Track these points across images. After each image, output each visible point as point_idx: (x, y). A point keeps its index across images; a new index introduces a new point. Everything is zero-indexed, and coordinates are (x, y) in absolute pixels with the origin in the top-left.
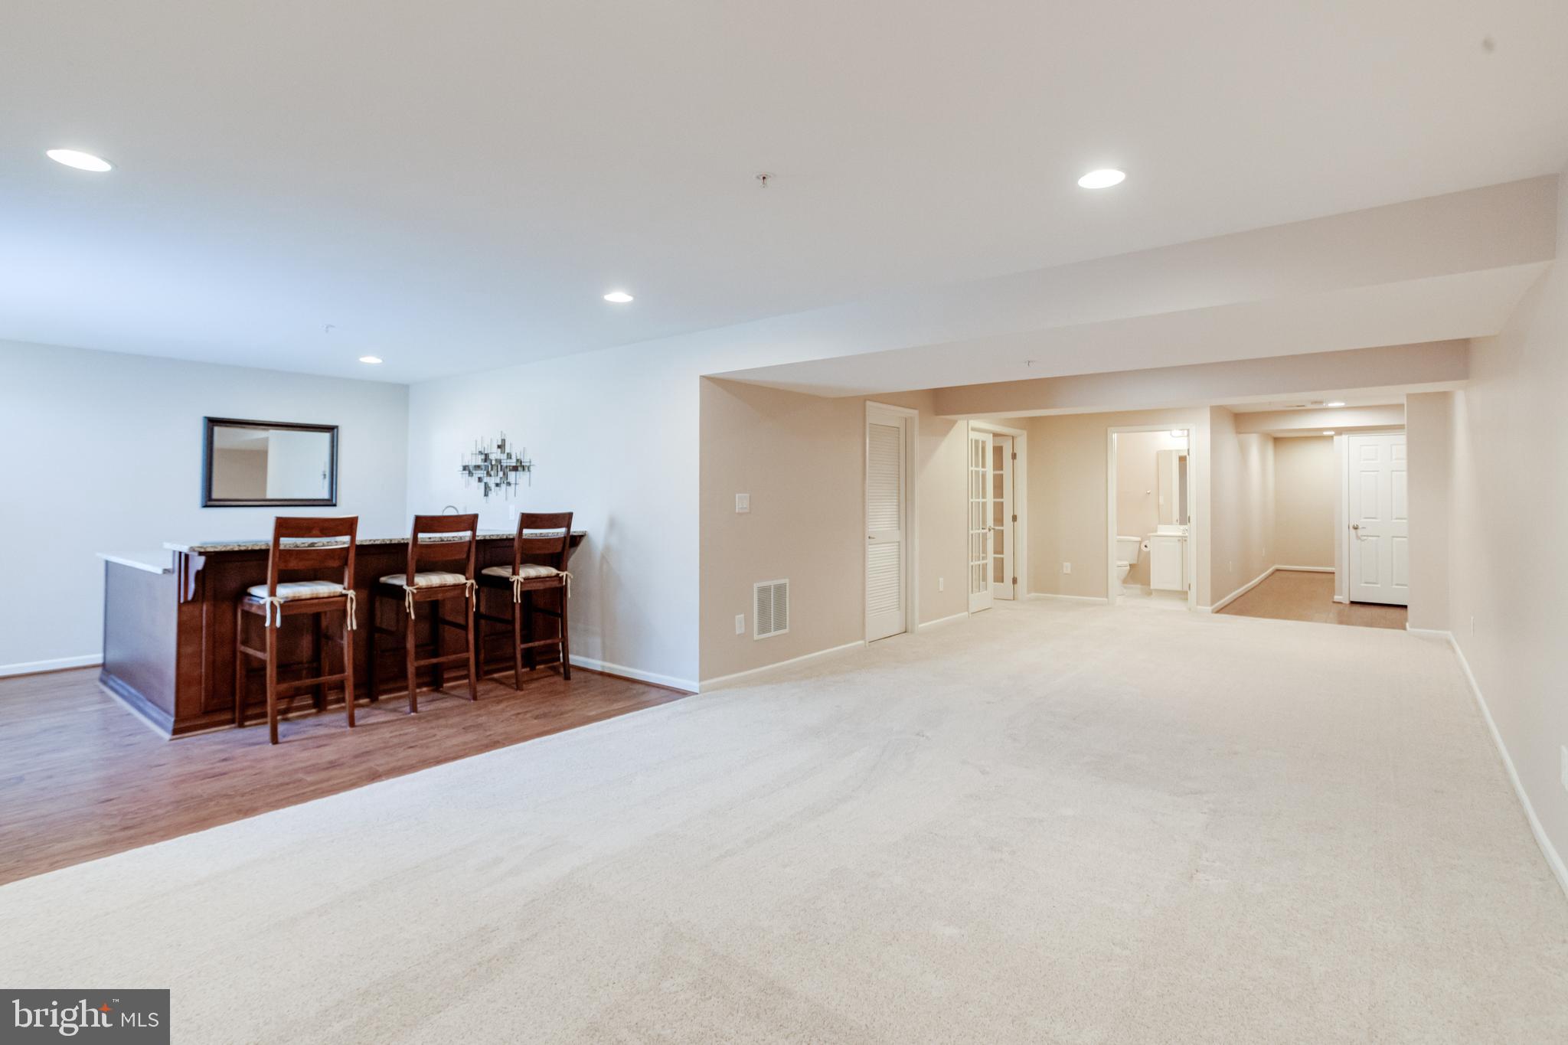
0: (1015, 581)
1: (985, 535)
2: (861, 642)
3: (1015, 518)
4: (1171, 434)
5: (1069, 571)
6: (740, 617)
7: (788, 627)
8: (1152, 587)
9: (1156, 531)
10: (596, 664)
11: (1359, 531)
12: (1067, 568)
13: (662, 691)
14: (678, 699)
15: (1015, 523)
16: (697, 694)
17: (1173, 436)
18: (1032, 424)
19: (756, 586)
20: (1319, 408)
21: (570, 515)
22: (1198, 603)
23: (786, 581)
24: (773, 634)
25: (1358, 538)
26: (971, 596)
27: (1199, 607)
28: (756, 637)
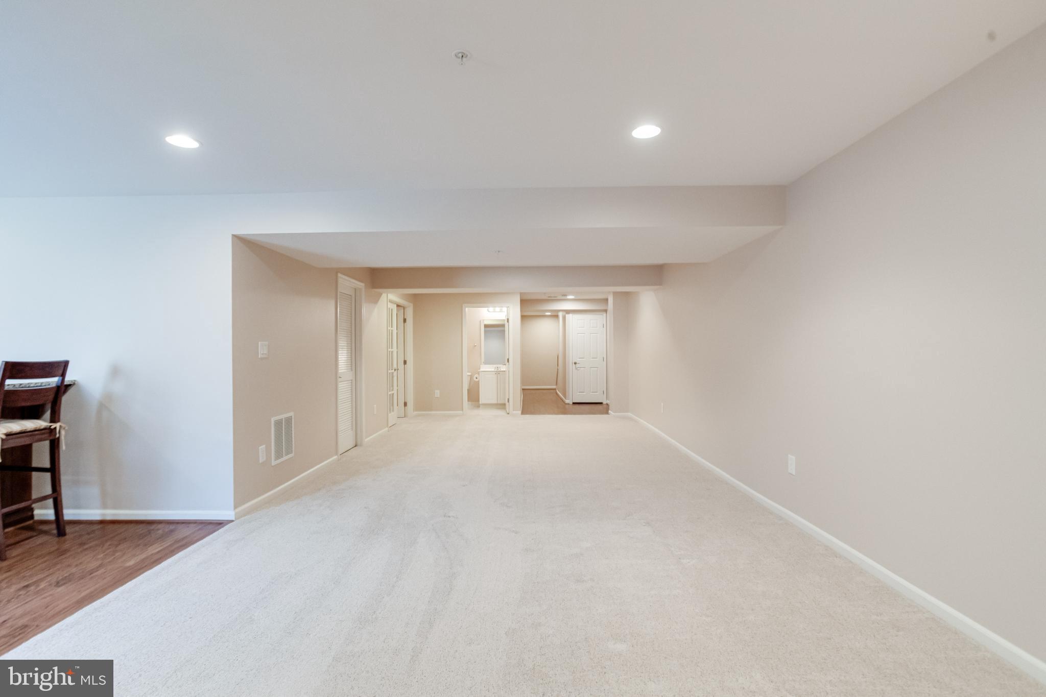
0: (405, 404)
1: (393, 373)
2: (335, 457)
3: (405, 362)
4: (488, 310)
5: (439, 396)
6: (262, 448)
7: (293, 452)
8: (480, 403)
9: (480, 369)
10: (94, 513)
11: (577, 365)
12: (437, 393)
13: (192, 525)
14: (218, 530)
15: (405, 366)
16: (232, 521)
17: (489, 311)
18: (415, 298)
19: (273, 420)
20: (563, 298)
21: (66, 364)
22: (513, 411)
23: (291, 414)
24: (285, 458)
25: (576, 369)
26: (389, 415)
27: (514, 412)
28: (274, 463)
